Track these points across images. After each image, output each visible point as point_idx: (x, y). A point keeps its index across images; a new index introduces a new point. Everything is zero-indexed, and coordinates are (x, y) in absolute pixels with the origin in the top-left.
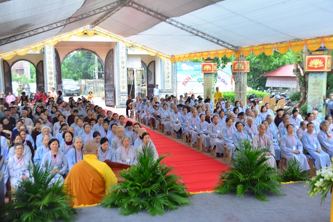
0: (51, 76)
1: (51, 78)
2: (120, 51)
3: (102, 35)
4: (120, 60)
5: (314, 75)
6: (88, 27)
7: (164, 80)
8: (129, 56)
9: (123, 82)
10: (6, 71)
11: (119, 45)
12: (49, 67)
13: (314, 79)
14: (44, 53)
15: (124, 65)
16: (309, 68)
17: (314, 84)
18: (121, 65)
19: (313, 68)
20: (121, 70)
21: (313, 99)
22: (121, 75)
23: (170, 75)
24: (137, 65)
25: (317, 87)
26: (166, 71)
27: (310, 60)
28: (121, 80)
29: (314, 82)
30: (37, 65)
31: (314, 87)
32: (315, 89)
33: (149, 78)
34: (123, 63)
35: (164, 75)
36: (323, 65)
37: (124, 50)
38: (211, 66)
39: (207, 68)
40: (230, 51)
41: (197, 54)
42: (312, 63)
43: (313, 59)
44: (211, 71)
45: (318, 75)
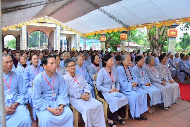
1: (24, 43)
2: (57, 31)
3: (50, 22)
4: (57, 36)
5: (171, 38)
6: (46, 17)
7: (76, 46)
8: (61, 34)
9: (58, 46)
11: (57, 28)
12: (24, 37)
13: (172, 40)
14: (21, 30)
15: (59, 38)
16: (170, 35)
17: (171, 43)
18: (57, 38)
19: (172, 35)
20: (57, 40)
21: (171, 50)
22: (57, 43)
23: (79, 43)
24: (64, 39)
26: (77, 42)
27: (170, 31)
28: (57, 45)
29: (171, 42)
30: (17, 37)
31: (171, 44)
32: (172, 45)
33: (68, 45)
34: (58, 37)
35: (76, 44)
36: (176, 34)
37: (59, 31)
38: (104, 38)
39: (103, 39)
40: (122, 28)
41: (100, 32)
42: (171, 33)
43: (171, 31)
44: (104, 40)
45: (173, 38)
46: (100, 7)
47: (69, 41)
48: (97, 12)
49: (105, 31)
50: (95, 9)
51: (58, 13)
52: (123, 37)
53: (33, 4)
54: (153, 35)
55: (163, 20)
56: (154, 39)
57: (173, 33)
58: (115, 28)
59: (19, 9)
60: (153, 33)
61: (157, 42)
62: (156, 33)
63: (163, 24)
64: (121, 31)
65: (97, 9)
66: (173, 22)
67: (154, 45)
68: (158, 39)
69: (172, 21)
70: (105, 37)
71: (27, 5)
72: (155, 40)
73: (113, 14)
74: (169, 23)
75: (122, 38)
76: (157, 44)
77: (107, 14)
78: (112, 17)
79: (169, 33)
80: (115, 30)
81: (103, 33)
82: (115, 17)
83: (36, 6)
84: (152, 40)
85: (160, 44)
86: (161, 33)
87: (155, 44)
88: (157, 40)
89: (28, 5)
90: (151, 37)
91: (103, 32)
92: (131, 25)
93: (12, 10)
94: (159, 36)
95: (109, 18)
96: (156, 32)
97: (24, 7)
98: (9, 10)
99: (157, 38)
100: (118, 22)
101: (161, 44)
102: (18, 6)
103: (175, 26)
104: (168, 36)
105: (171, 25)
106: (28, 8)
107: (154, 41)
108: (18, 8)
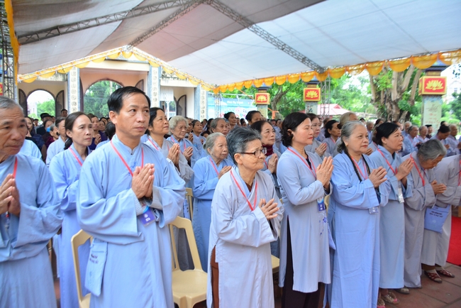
0: (74, 107)
2: (153, 81)
3: (135, 60)
4: (153, 91)
5: (430, 99)
6: (125, 47)
7: (199, 115)
8: (162, 88)
10: (22, 101)
11: (151, 74)
12: (73, 97)
13: (432, 104)
14: (67, 80)
15: (157, 97)
16: (427, 90)
17: (431, 110)
18: (153, 97)
19: (431, 91)
20: (153, 103)
23: (205, 110)
24: (169, 98)
25: (434, 113)
26: (201, 106)
27: (427, 81)
29: (430, 107)
30: (57, 96)
31: (430, 112)
32: (431, 114)
34: (155, 94)
35: (199, 110)
36: (442, 88)
37: (157, 81)
38: (266, 96)
39: (262, 98)
40: (309, 74)
41: (256, 82)
42: (430, 85)
43: (431, 80)
44: (266, 102)
45: (435, 99)
46: (254, 23)
47: (181, 104)
48: (245, 35)
49: (266, 80)
50: (243, 29)
51: (153, 39)
52: (312, 94)
53: (92, 20)
54: (386, 89)
55: (410, 54)
56: (388, 99)
57: (434, 85)
58: (292, 74)
59: (59, 34)
60: (386, 84)
61: (394, 106)
62: (393, 84)
63: (409, 63)
64: (307, 80)
65: (246, 29)
66: (435, 59)
67: (387, 114)
68: (398, 100)
69: (433, 57)
70: (268, 94)
71: (76, 23)
72: (390, 100)
73: (285, 40)
74: (425, 60)
75: (310, 98)
76: (394, 111)
77: (271, 39)
78: (283, 47)
79: (426, 86)
80: (291, 78)
81: (262, 86)
82: (290, 48)
83: (98, 25)
84: (382, 100)
85: (402, 111)
86: (405, 84)
87: (390, 111)
88: (395, 103)
89: (79, 22)
90: (380, 95)
91: (261, 83)
92: (329, 67)
93: (41, 35)
94: (401, 92)
95: (277, 50)
96: (393, 81)
97: (70, 29)
98: (35, 36)
99: (395, 96)
100: (298, 59)
101: (406, 113)
102: (57, 28)
103: (439, 69)
104: (423, 93)
105: (432, 67)
106: (79, 29)
107: (386, 104)
108: (55, 32)
